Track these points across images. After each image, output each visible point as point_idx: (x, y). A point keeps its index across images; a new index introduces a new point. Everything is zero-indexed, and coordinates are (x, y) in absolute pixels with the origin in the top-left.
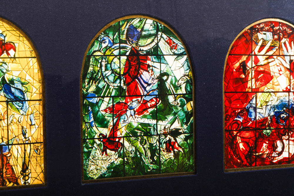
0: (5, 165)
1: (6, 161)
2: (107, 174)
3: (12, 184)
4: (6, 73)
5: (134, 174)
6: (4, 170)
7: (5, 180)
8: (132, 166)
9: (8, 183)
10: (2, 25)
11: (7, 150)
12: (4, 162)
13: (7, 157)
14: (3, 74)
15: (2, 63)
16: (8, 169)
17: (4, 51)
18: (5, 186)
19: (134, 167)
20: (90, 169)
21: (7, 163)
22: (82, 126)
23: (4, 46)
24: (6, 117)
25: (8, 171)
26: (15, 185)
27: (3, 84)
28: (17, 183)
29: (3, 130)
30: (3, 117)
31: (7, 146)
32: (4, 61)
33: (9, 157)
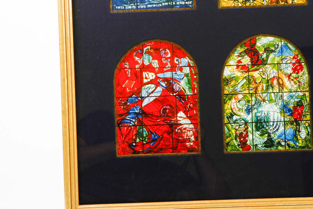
3: (283, 3)
9: (281, 2)
18: (279, 4)
26: (286, 3)
28: (287, 3)
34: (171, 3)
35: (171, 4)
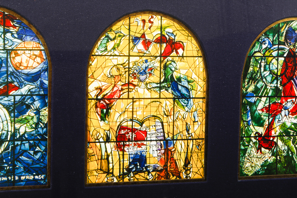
0: (169, 159)
1: (170, 155)
2: (261, 172)
3: (175, 177)
4: (174, 71)
5: (285, 173)
6: (168, 164)
7: (169, 174)
8: (284, 164)
9: (171, 176)
10: (173, 24)
11: (172, 145)
12: (169, 156)
13: (171, 152)
14: (172, 72)
15: (171, 62)
16: (172, 163)
17: (174, 50)
18: (169, 179)
19: (286, 165)
20: (246, 166)
21: (171, 157)
22: (240, 124)
23: (174, 45)
24: (172, 114)
25: (172, 165)
26: (178, 179)
27: (171, 82)
28: (180, 177)
29: (169, 125)
30: (170, 113)
31: (172, 141)
32: (173, 59)
33: (173, 151)
34: (13, 177)
35: (12, 180)
